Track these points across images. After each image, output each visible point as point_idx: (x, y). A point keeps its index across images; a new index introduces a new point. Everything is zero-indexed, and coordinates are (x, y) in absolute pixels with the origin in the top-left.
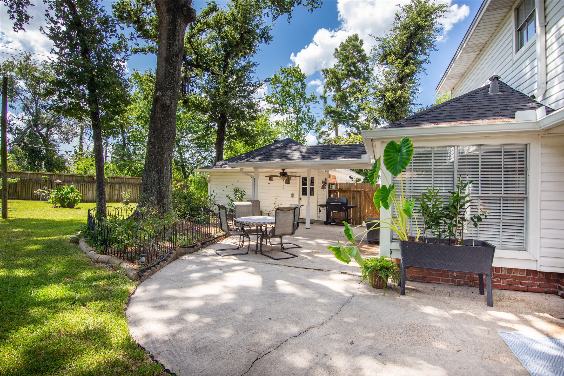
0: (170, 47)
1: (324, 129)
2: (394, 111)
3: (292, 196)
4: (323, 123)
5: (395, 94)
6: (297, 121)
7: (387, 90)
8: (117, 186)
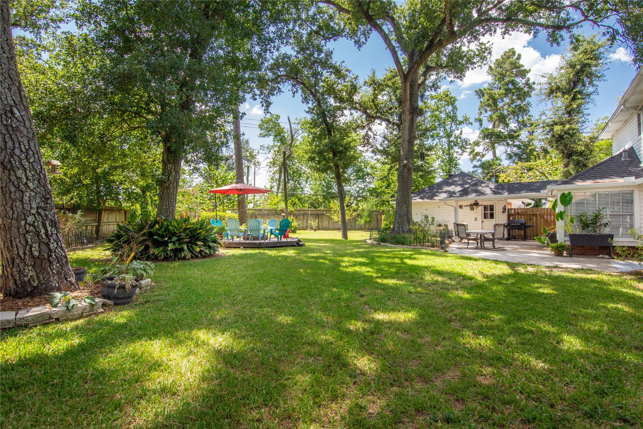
1: (478, 149)
2: (563, 142)
3: (476, 219)
4: (477, 144)
5: (565, 127)
6: (449, 145)
7: (556, 124)
8: (302, 216)
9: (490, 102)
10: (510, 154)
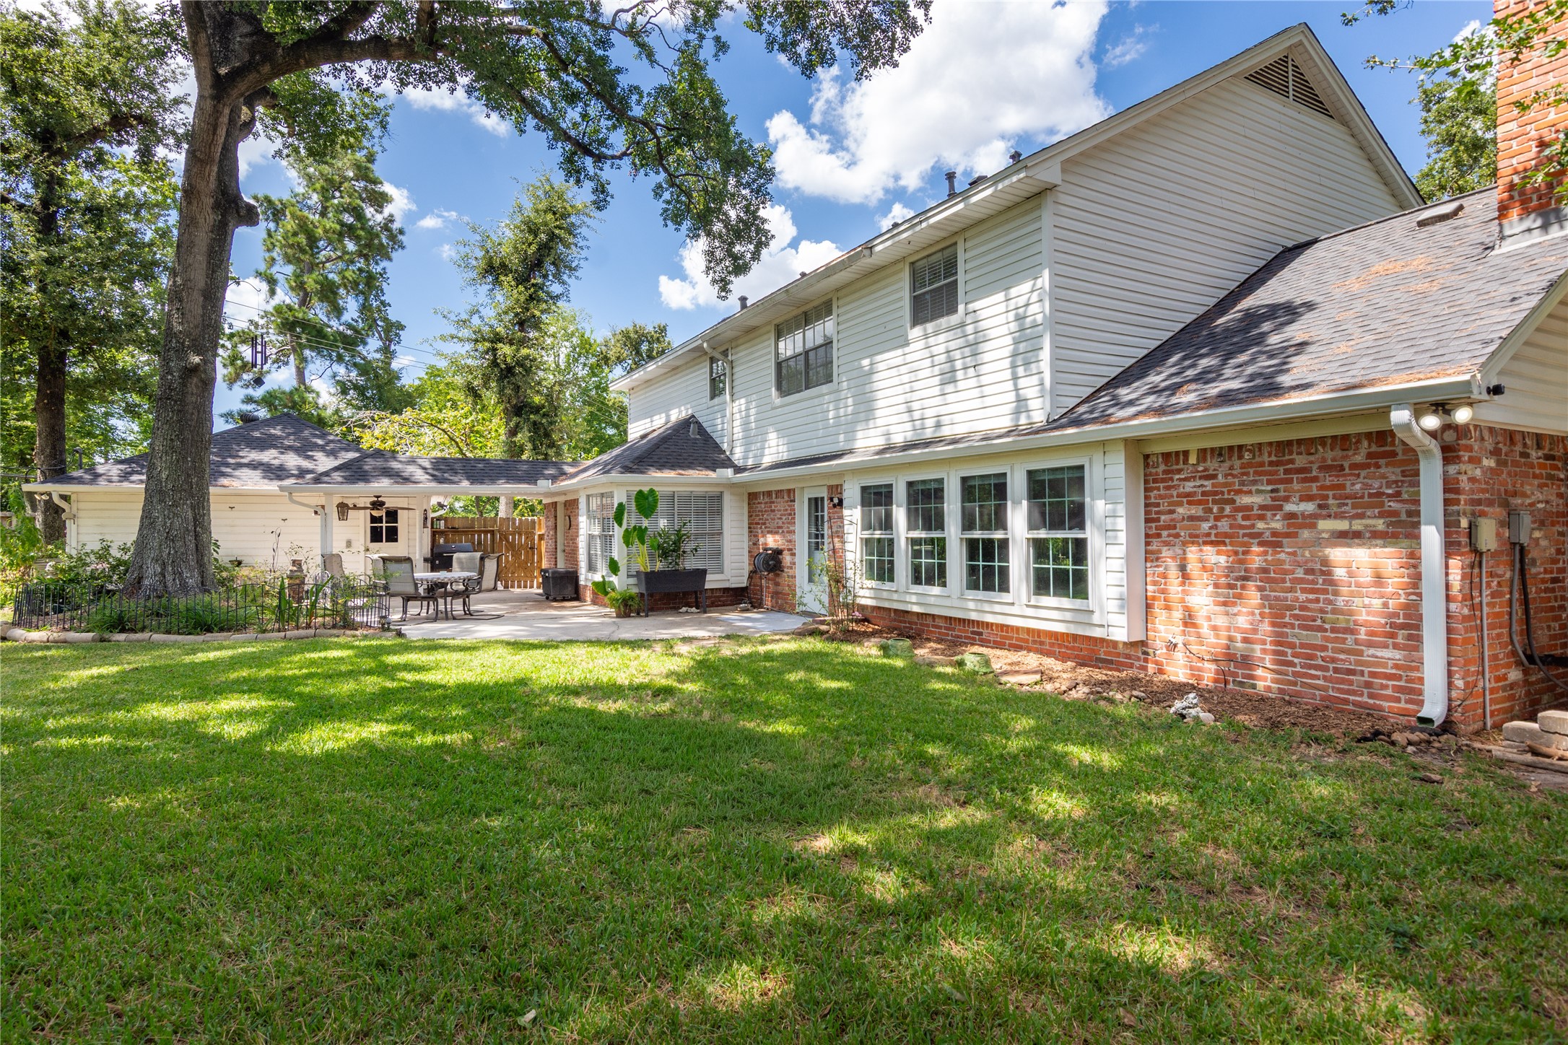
0: (214, 271)
3: (349, 544)
9: (302, 239)
10: (344, 384)
